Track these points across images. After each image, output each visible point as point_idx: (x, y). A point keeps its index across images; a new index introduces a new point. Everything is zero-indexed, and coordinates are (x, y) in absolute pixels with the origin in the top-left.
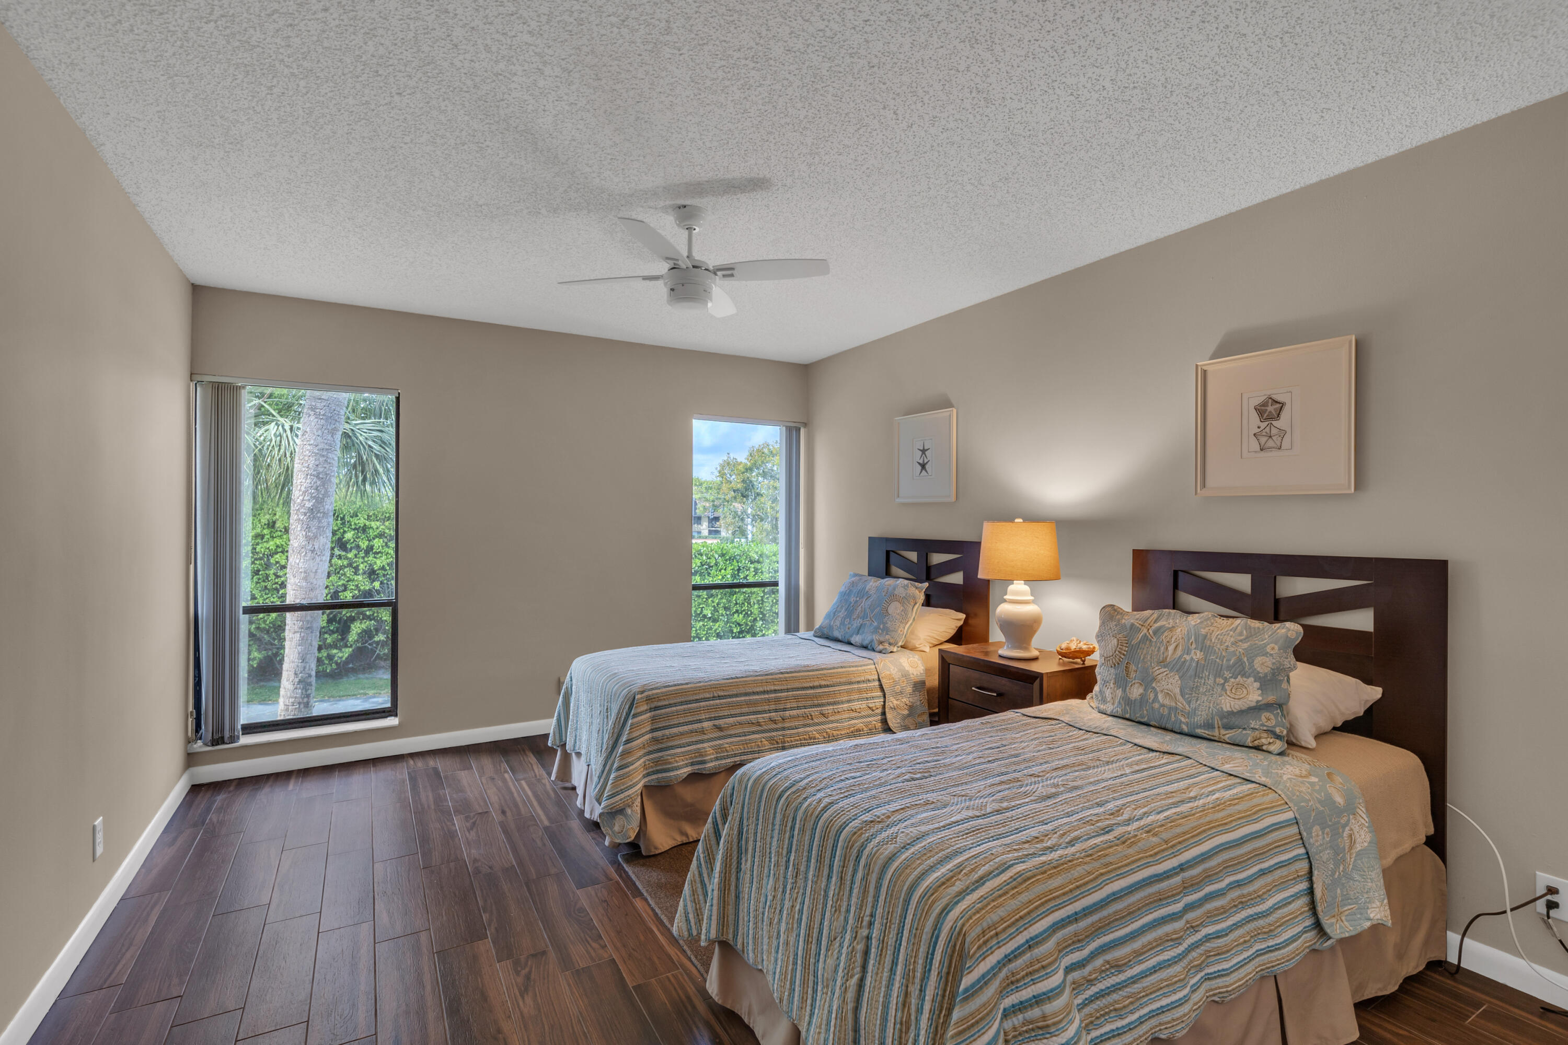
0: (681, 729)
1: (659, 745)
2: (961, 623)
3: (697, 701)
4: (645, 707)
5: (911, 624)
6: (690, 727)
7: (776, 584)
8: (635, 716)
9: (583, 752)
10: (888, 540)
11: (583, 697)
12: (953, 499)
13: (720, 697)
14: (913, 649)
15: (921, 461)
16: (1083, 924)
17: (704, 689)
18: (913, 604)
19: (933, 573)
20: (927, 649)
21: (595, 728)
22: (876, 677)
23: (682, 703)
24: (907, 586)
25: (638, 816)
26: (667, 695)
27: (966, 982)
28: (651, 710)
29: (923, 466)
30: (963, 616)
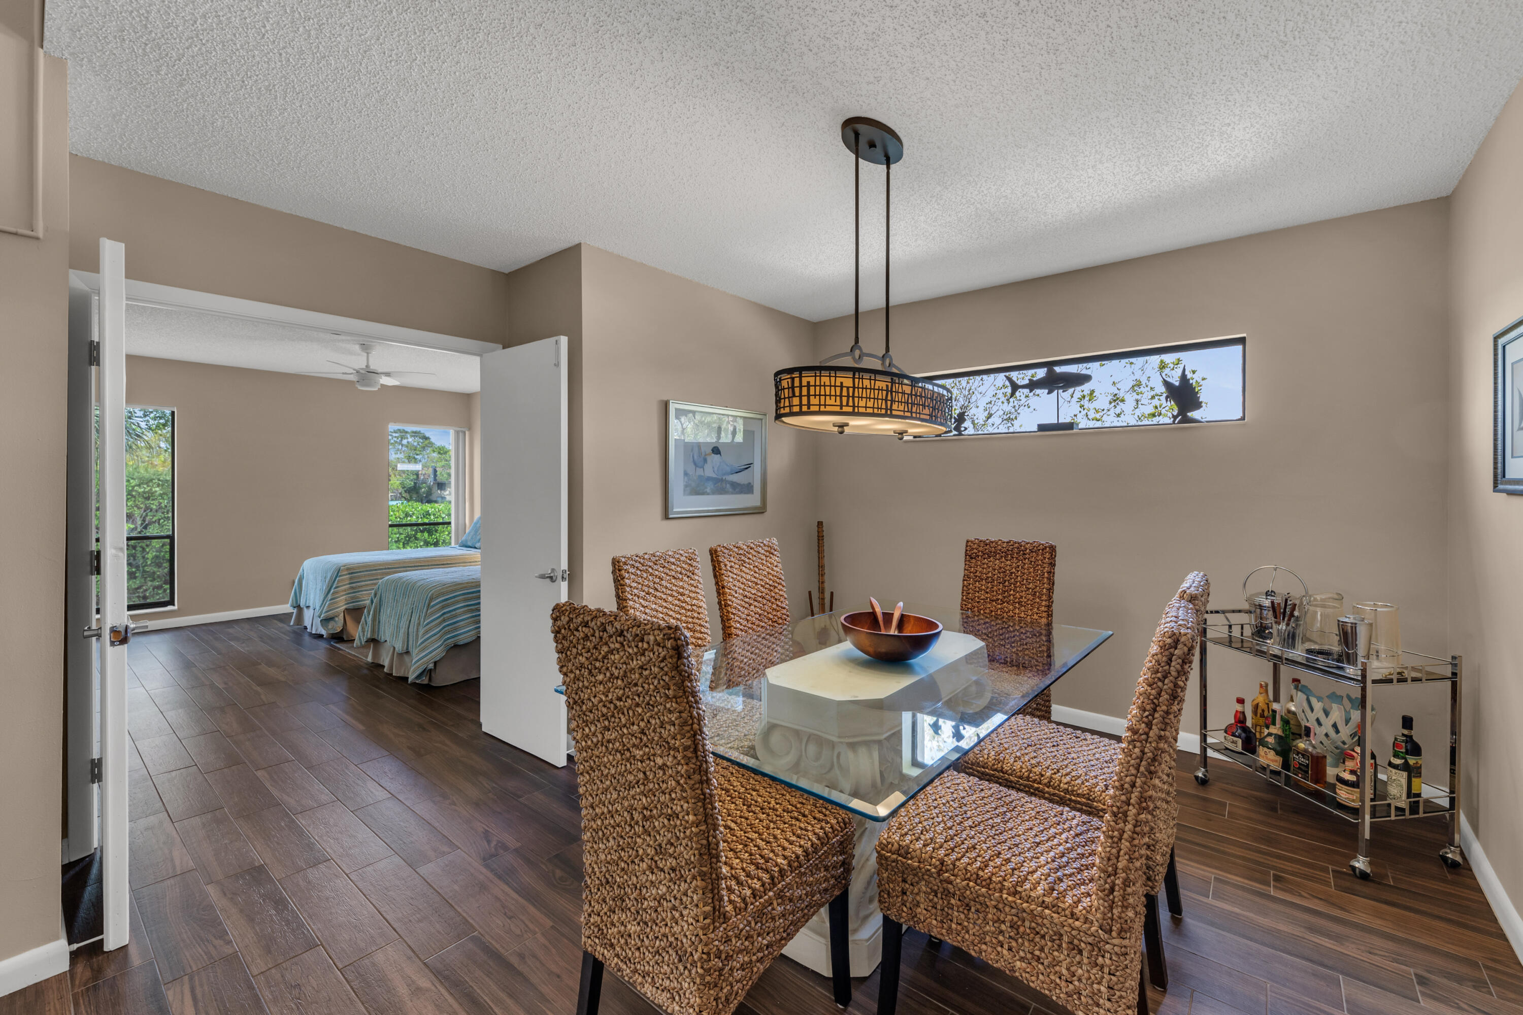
0: (366, 583)
1: (354, 590)
3: (376, 570)
4: (346, 573)
6: (372, 582)
7: (449, 523)
8: (340, 576)
9: (311, 605)
11: (311, 577)
13: (389, 568)
17: (380, 565)
21: (319, 587)
23: (367, 571)
25: (342, 621)
26: (359, 567)
28: (349, 574)
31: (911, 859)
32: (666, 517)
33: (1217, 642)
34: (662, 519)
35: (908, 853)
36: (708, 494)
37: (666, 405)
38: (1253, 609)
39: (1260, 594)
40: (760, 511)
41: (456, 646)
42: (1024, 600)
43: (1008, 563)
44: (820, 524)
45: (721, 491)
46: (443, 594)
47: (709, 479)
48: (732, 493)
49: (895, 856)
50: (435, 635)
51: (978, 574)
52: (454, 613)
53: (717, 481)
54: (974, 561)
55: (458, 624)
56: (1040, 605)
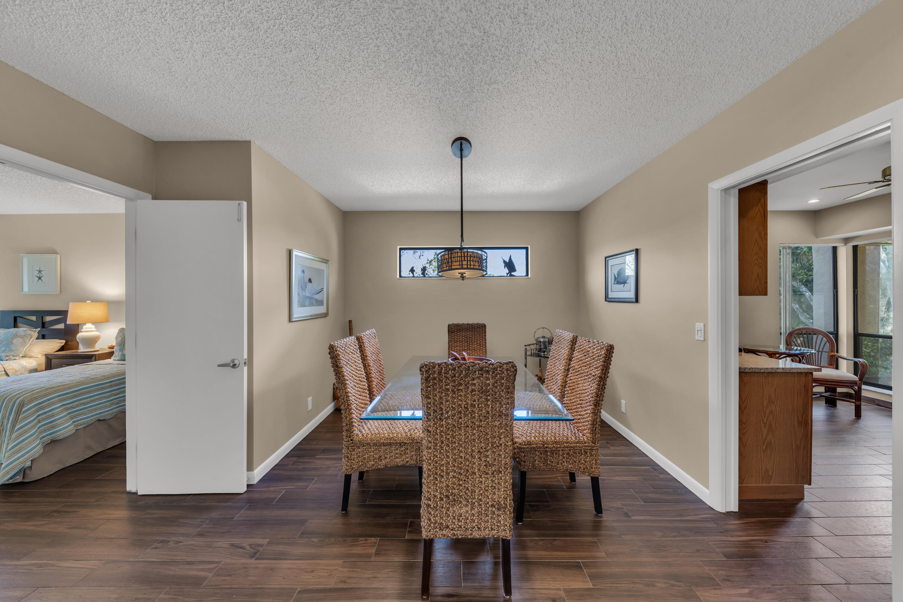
2: (63, 344)
5: (29, 347)
10: (15, 311)
12: (58, 292)
14: (31, 357)
15: (38, 276)
16: (69, 395)
18: (30, 338)
19: (46, 326)
20: (40, 356)
22: (3, 370)
24: (26, 330)
27: (24, 409)
29: (40, 278)
30: (64, 341)
31: (533, 444)
32: (290, 321)
33: (529, 355)
34: (288, 322)
35: (531, 443)
36: (307, 306)
37: (290, 253)
38: (537, 343)
39: (540, 337)
40: (325, 315)
41: (54, 442)
42: (476, 348)
43: (468, 333)
44: (350, 322)
45: (311, 305)
46: (36, 399)
47: (308, 297)
48: (316, 306)
49: (527, 446)
50: (31, 435)
51: (455, 339)
52: (50, 413)
53: (311, 298)
54: (453, 334)
55: (55, 422)
56: (483, 350)
